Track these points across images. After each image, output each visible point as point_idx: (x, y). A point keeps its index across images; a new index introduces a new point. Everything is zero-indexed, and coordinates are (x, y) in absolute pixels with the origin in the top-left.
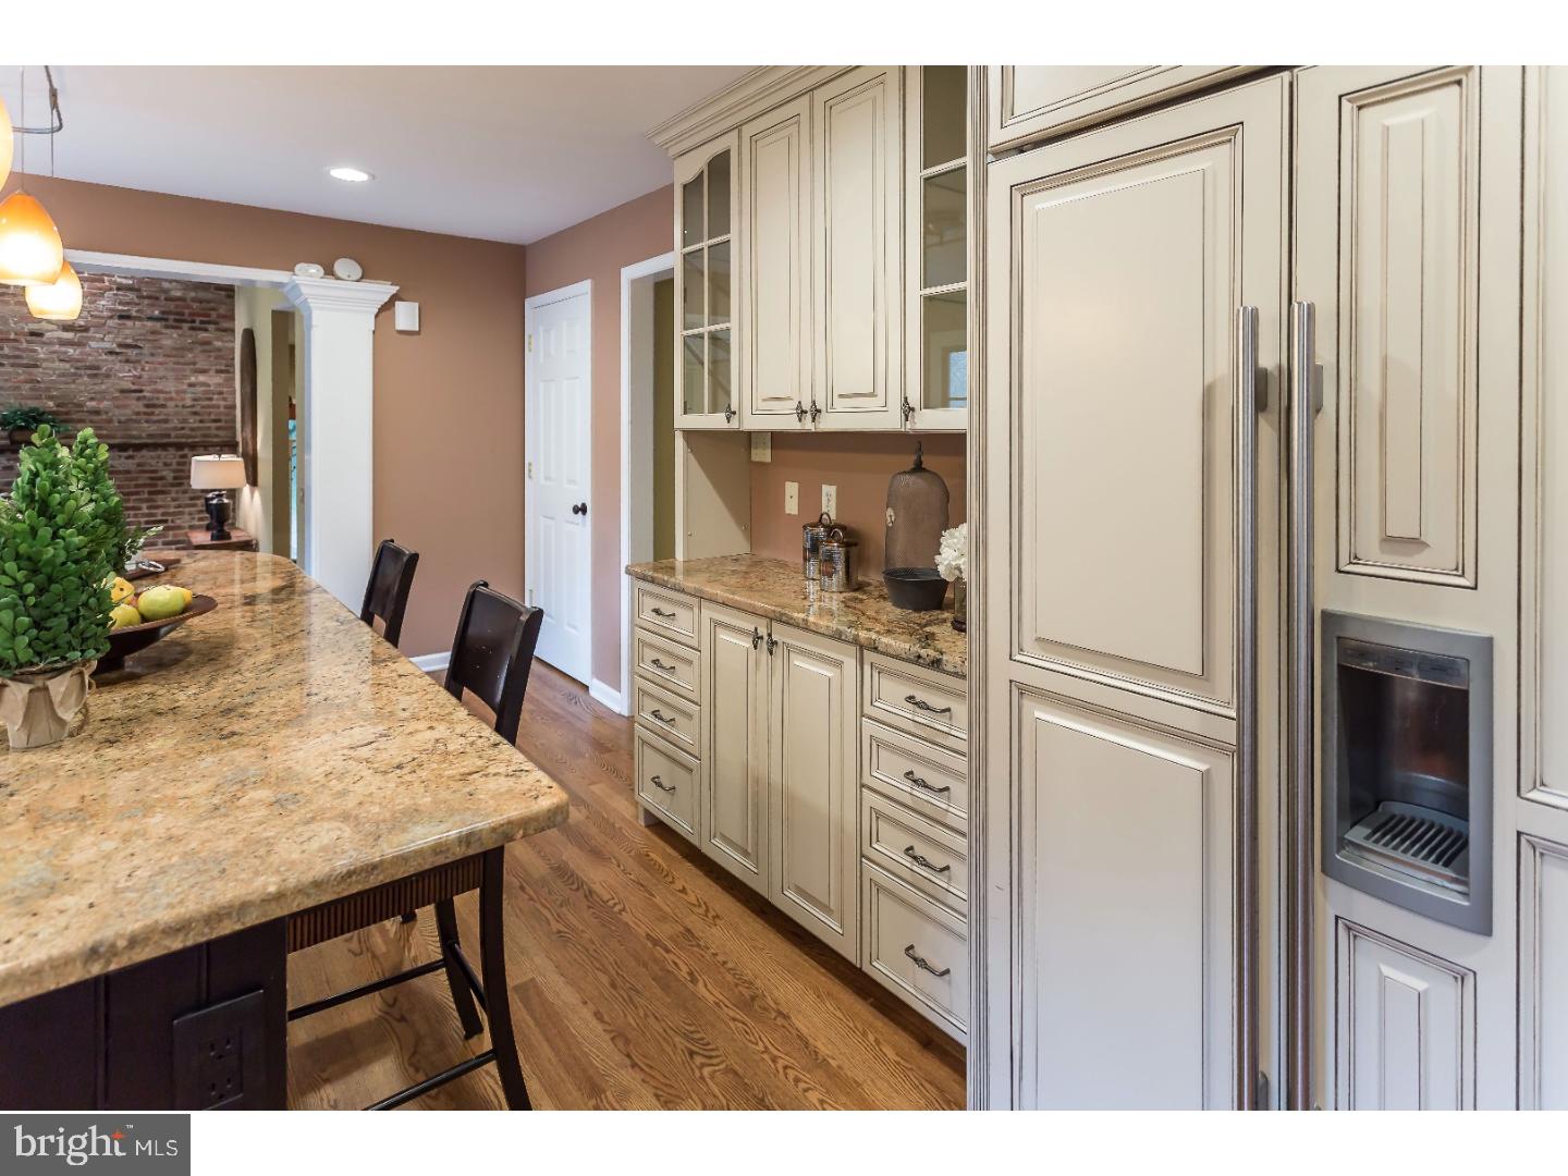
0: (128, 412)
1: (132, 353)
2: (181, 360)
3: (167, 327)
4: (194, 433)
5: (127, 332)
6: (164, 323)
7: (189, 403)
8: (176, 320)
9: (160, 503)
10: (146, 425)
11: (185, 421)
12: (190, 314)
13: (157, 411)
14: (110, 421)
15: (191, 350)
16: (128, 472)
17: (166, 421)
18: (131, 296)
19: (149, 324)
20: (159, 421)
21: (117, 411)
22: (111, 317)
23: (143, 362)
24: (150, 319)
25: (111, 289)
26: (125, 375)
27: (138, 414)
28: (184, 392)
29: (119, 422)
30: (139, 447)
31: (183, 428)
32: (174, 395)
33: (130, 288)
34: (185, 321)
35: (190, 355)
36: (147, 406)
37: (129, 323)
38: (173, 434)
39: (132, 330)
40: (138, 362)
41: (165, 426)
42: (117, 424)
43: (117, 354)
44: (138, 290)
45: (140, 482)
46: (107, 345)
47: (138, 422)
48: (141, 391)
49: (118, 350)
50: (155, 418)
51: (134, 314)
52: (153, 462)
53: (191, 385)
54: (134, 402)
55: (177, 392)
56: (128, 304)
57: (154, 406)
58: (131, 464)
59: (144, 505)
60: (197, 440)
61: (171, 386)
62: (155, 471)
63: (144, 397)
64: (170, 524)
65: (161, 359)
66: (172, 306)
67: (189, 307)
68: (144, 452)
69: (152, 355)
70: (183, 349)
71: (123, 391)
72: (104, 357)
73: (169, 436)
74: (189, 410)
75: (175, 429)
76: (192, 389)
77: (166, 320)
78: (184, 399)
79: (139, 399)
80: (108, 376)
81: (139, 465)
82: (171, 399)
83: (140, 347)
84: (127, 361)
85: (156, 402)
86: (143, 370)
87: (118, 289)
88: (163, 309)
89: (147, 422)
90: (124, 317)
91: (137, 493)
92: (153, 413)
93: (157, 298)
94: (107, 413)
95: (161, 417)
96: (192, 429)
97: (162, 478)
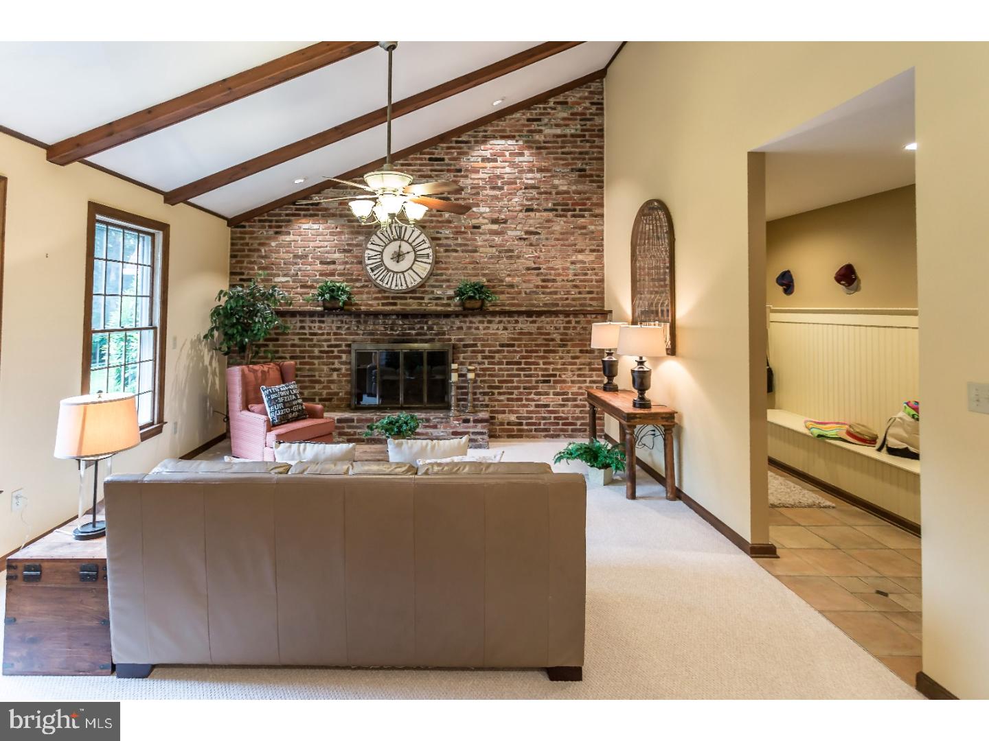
0: (531, 286)
1: (533, 238)
2: (566, 242)
3: (557, 216)
4: (574, 303)
5: (531, 221)
6: (554, 212)
7: (571, 277)
8: (563, 210)
9: (551, 360)
10: (542, 296)
11: (568, 293)
12: (573, 204)
13: (550, 284)
14: (520, 293)
15: (573, 234)
16: (531, 334)
17: (556, 293)
18: (534, 192)
19: (545, 214)
20: (551, 293)
21: (524, 285)
22: (521, 211)
23: (541, 245)
24: (546, 210)
25: (521, 189)
26: (528, 255)
27: (537, 287)
28: (568, 269)
29: (526, 293)
30: (540, 314)
31: (567, 299)
32: (561, 271)
33: (533, 187)
34: (569, 210)
35: (572, 238)
36: (544, 281)
37: (532, 214)
38: (560, 303)
39: (537, 218)
40: (538, 245)
41: (555, 296)
42: (524, 295)
43: (525, 239)
44: (538, 188)
45: (539, 342)
46: (518, 233)
47: (537, 293)
48: (539, 269)
49: (524, 237)
50: (548, 290)
51: (535, 207)
52: (548, 326)
53: (573, 263)
54: (534, 277)
55: (563, 269)
56: (532, 199)
57: (548, 281)
58: (533, 328)
59: (541, 362)
60: (577, 308)
61: (558, 264)
62: (548, 334)
63: (542, 273)
64: (558, 378)
65: (553, 243)
66: (560, 198)
67: (571, 198)
68: (543, 318)
69: (547, 239)
70: (567, 233)
71: (528, 269)
72: (516, 242)
73: (557, 305)
74: (571, 283)
75: (562, 299)
76: (572, 267)
77: (556, 210)
78: (568, 275)
79: (538, 275)
80: (518, 257)
81: (539, 328)
82: (559, 275)
83: (539, 234)
84: (531, 245)
85: (549, 277)
86: (541, 251)
87: (526, 188)
88: (555, 202)
89: (543, 293)
90: (529, 210)
91: (536, 351)
92: (546, 287)
93: (550, 193)
94: (517, 286)
95: (552, 290)
96: (574, 299)
97: (553, 340)
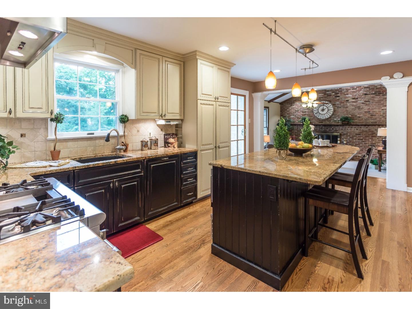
0: (367, 117)
1: (368, 103)
2: (380, 104)
3: (376, 96)
4: (383, 122)
5: (367, 98)
6: (375, 95)
7: (382, 114)
8: (379, 94)
9: (374, 139)
10: (371, 120)
11: (381, 119)
12: (382, 92)
13: (373, 117)
14: (362, 119)
15: (382, 101)
16: (367, 131)
17: (376, 119)
18: (368, 89)
19: (372, 95)
20: (374, 119)
21: (364, 117)
22: (363, 95)
23: (370, 105)
24: (372, 94)
25: (363, 88)
26: (366, 108)
27: (369, 117)
28: (381, 111)
29: (365, 119)
30: (369, 125)
31: (380, 121)
32: (378, 112)
33: (367, 87)
34: (381, 93)
35: (382, 102)
36: (371, 115)
37: (367, 96)
38: (377, 122)
39: (368, 97)
40: (369, 105)
41: (375, 120)
42: (364, 120)
43: (364, 103)
44: (369, 88)
45: (369, 134)
46: (362, 102)
47: (369, 119)
48: (370, 112)
49: (364, 102)
50: (373, 118)
51: (368, 93)
52: (372, 129)
53: (382, 110)
54: (368, 114)
55: (379, 112)
56: (367, 91)
57: (373, 115)
58: (367, 129)
59: (370, 139)
60: (384, 124)
61: (377, 110)
62: (373, 131)
63: (370, 113)
64: (376, 145)
65: (374, 104)
66: (377, 90)
67: (382, 90)
68: (370, 127)
69: (372, 103)
70: (380, 101)
71: (365, 112)
72: (361, 104)
73: (376, 123)
74: (382, 116)
75: (378, 121)
76: (383, 111)
77: (376, 94)
78: (381, 113)
79: (369, 114)
80: (362, 109)
81: (369, 130)
82: (377, 113)
83: (369, 101)
84: (366, 105)
85: (374, 114)
86: (370, 107)
87: (365, 88)
88: (375, 91)
89: (371, 119)
90: (366, 94)
91: (368, 136)
92: (372, 117)
93: (374, 89)
94: (362, 117)
95: (375, 118)
96: (383, 121)
97: (375, 133)
